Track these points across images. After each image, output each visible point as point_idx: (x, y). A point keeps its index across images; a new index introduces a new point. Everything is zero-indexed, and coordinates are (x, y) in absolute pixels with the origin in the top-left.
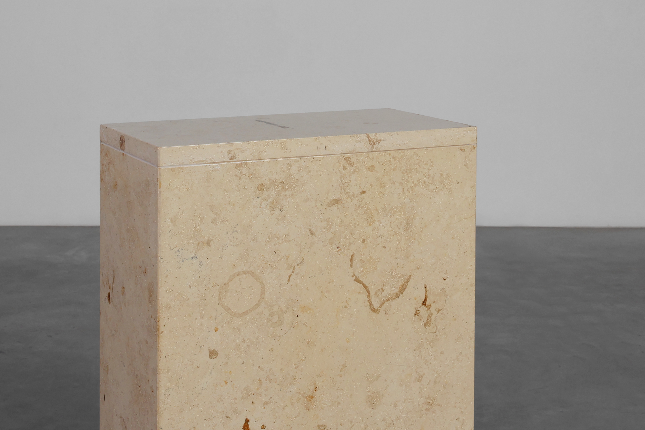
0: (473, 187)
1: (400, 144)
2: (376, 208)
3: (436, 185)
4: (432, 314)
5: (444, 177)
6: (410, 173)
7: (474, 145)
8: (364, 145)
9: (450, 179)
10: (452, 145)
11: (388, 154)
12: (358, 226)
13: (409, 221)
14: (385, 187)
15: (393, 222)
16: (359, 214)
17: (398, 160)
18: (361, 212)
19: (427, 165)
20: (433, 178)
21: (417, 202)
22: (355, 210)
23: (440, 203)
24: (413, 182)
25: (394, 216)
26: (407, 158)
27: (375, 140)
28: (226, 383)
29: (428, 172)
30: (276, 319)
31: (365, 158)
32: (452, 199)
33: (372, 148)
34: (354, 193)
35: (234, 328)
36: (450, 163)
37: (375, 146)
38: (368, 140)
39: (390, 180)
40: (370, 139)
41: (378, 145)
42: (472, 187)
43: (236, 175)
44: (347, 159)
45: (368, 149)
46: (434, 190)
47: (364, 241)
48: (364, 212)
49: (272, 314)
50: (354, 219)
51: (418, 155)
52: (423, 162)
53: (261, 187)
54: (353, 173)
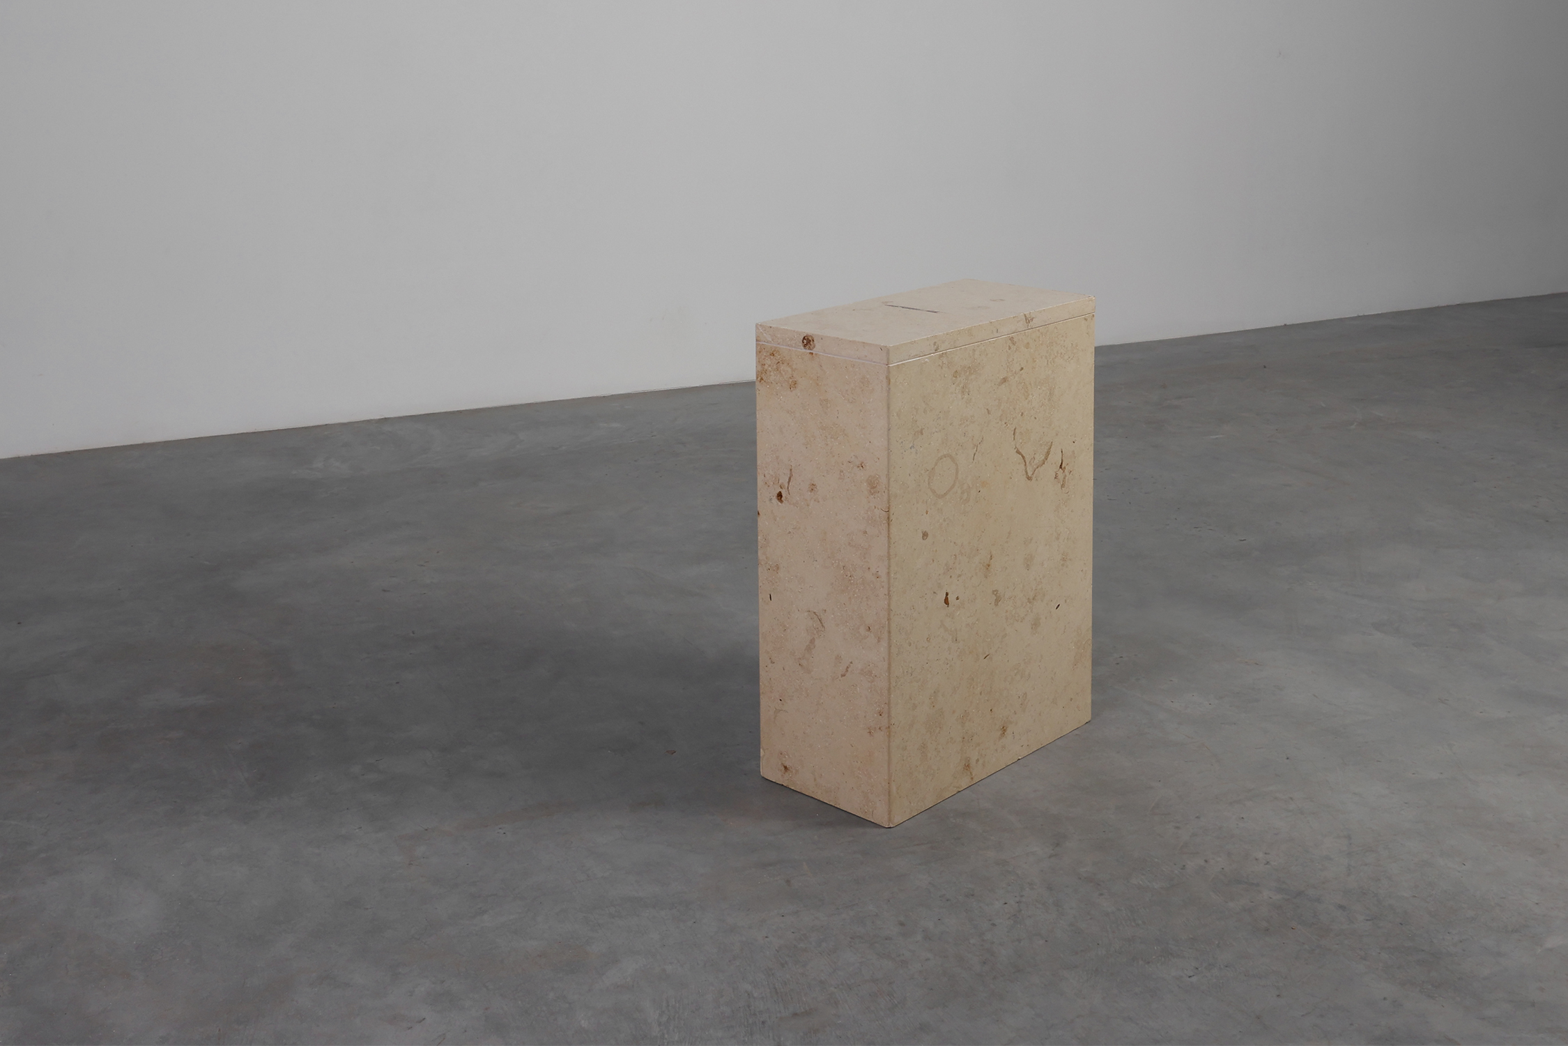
1: (1046, 320)
2: (1030, 382)
3: (1068, 355)
4: (1066, 476)
6: (1052, 346)
8: (1022, 325)
11: (1037, 331)
12: (1018, 401)
13: (1051, 391)
14: (1036, 361)
15: (1041, 394)
16: (1019, 389)
17: (1044, 335)
19: (1063, 336)
20: (1067, 348)
21: (1057, 372)
22: (1016, 387)
24: (1054, 354)
25: (1041, 388)
26: (1050, 333)
27: (1029, 319)
28: (933, 561)
29: (1064, 343)
30: (965, 496)
31: (1023, 336)
34: (1016, 371)
35: (938, 509)
37: (1029, 325)
38: (1025, 319)
39: (1039, 354)
41: (1031, 323)
43: (939, 365)
45: (1025, 327)
46: (1067, 360)
47: (1022, 414)
48: (1023, 388)
49: (963, 493)
50: (1016, 394)
51: (1057, 329)
52: (1061, 334)
54: (1016, 351)
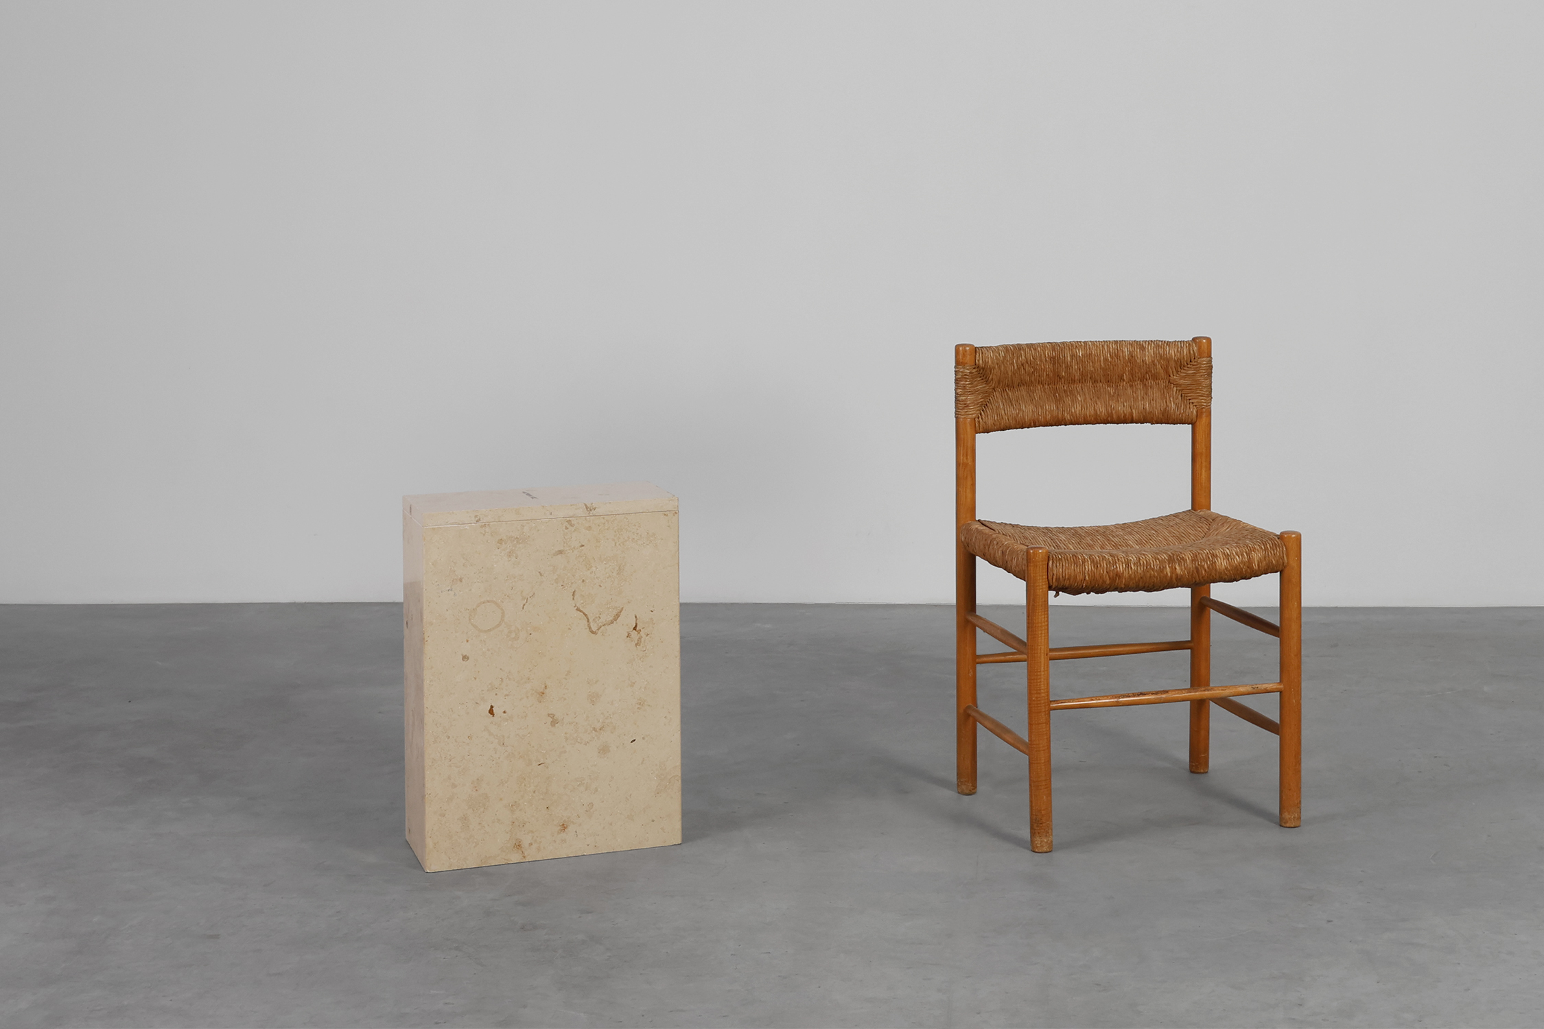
1: (612, 511)
4: (642, 637)
5: (650, 535)
7: (676, 511)
9: (655, 537)
10: (656, 511)
18: (581, 560)
20: (641, 536)
28: (475, 679)
30: (513, 635)
33: (589, 513)
35: (481, 641)
36: (655, 525)
43: (481, 533)
44: (569, 522)
47: (583, 581)
49: (510, 632)
53: (501, 541)
54: (574, 531)
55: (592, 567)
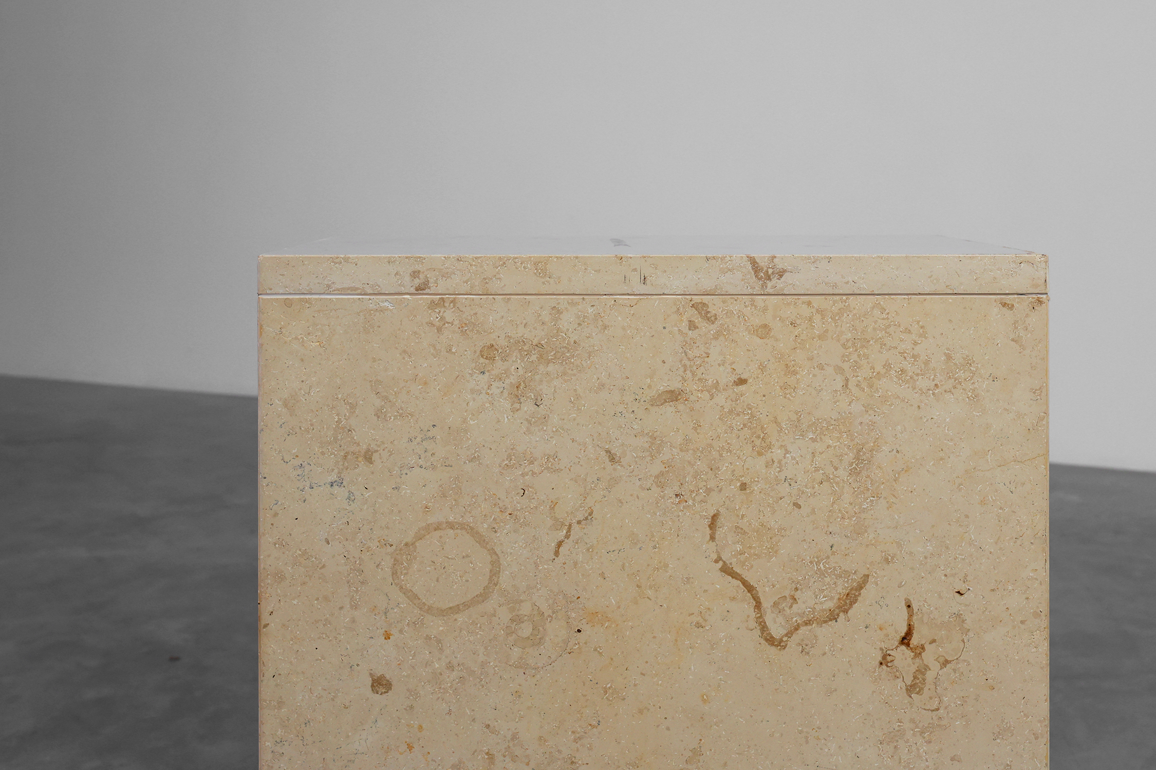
0: (1037, 392)
1: (836, 283)
2: (776, 418)
3: (933, 380)
4: (927, 668)
5: (955, 364)
6: (863, 347)
7: (1039, 296)
8: (742, 280)
9: (972, 368)
10: (976, 293)
11: (803, 303)
12: (729, 454)
13: (861, 454)
14: (797, 373)
15: (821, 453)
16: (730, 427)
17: (831, 318)
18: (736, 425)
19: (910, 332)
21: (884, 413)
22: (720, 418)
23: (945, 420)
24: (873, 368)
25: (821, 438)
26: (854, 315)
27: (770, 271)
28: (410, 747)
29: (913, 349)
30: (526, 630)
31: (746, 306)
32: (978, 414)
33: (764, 286)
34: (717, 382)
35: (428, 638)
36: (972, 332)
37: (769, 284)
38: (753, 269)
39: (811, 359)
40: (757, 267)
41: (777, 280)
42: (1036, 390)
44: (701, 308)
45: (753, 288)
46: (929, 390)
47: (743, 487)
48: (745, 425)
49: (517, 620)
50: (719, 437)
51: (885, 310)
52: (899, 326)
53: (489, 352)
54: (716, 338)
55: (769, 447)
